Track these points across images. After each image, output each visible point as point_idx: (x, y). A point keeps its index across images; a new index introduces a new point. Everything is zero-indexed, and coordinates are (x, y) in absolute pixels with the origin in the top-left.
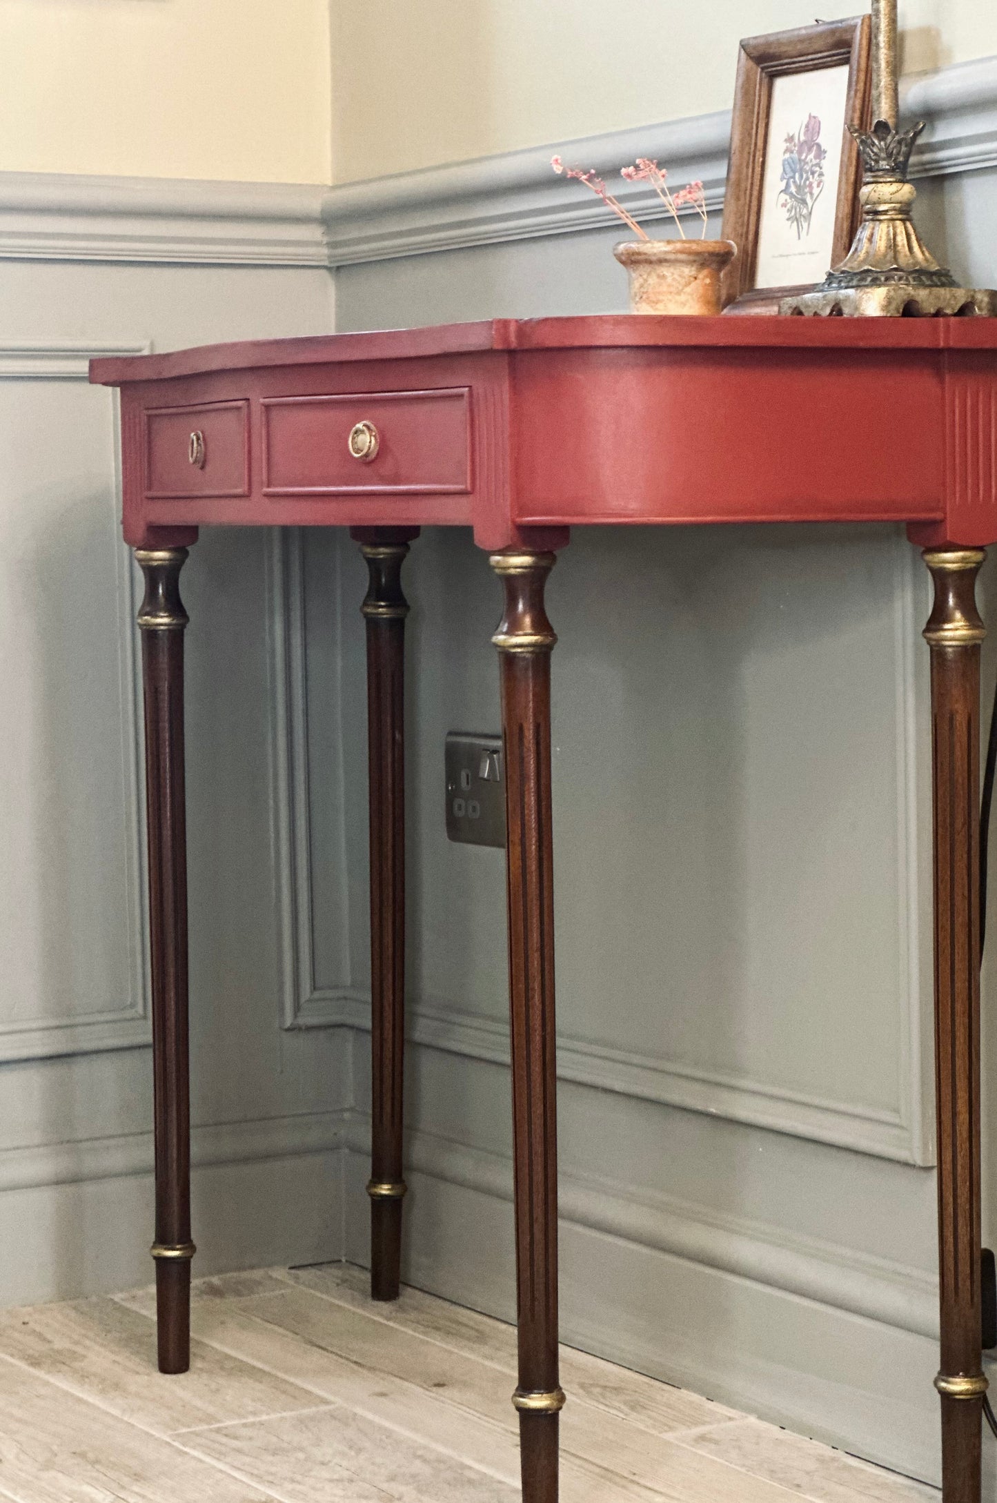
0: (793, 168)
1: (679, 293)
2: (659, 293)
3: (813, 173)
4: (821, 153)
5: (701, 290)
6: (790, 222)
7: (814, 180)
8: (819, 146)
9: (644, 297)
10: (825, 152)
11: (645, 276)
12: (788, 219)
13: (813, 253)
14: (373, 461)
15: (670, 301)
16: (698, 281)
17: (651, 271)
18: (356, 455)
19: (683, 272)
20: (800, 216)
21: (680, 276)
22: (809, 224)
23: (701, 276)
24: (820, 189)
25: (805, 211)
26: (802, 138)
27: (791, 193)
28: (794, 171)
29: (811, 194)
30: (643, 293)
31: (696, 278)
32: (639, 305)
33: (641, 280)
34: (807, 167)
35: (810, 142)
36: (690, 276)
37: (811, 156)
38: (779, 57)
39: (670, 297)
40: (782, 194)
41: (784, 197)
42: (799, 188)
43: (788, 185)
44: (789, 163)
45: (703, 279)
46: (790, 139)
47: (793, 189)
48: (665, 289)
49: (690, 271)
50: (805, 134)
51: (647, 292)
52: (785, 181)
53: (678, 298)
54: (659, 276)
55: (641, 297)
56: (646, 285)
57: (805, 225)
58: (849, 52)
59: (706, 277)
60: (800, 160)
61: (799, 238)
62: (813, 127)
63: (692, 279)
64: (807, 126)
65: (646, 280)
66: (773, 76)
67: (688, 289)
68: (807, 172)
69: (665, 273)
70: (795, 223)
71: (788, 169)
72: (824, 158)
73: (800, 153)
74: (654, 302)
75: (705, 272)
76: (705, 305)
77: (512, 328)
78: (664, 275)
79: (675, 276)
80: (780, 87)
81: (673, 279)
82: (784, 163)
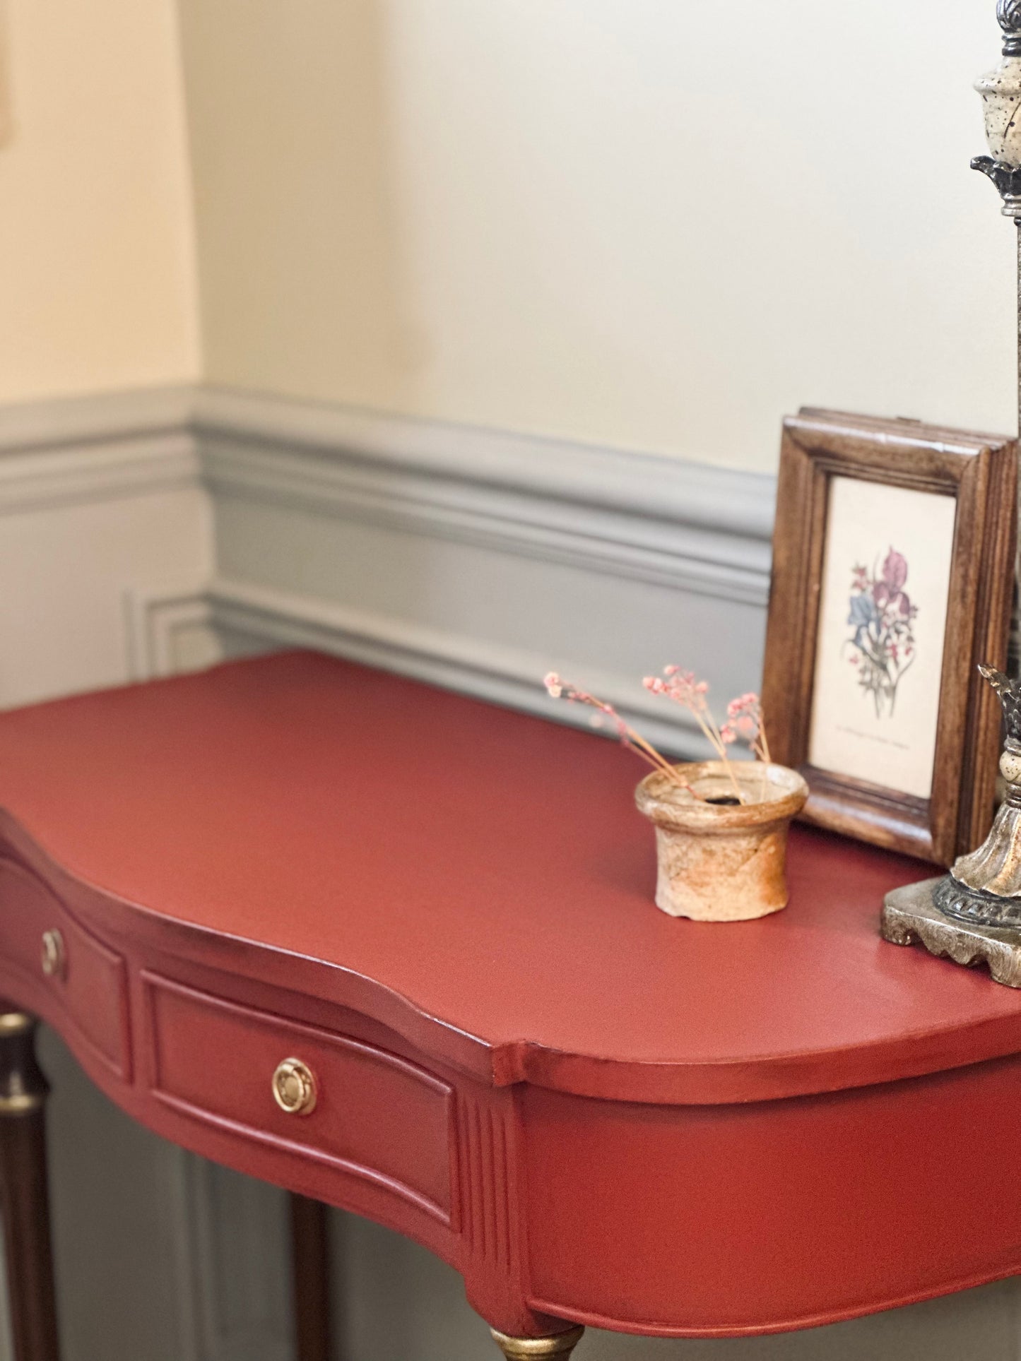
0: (866, 614)
1: (732, 873)
2: (706, 873)
4: (910, 610)
5: (763, 864)
6: (864, 688)
7: (900, 642)
8: (906, 599)
9: (684, 874)
10: (915, 609)
11: (684, 848)
12: (861, 684)
13: (901, 746)
14: (308, 1116)
15: (721, 884)
16: (759, 854)
18: (287, 1108)
19: (739, 846)
20: (879, 685)
21: (735, 851)
22: (894, 703)
23: (763, 846)
24: (910, 660)
25: (887, 682)
26: (880, 577)
27: (865, 649)
28: (868, 619)
29: (897, 663)
30: (682, 869)
31: (756, 851)
32: (674, 883)
33: (679, 852)
34: (889, 621)
35: (892, 587)
36: (750, 850)
37: (895, 607)
39: (721, 879)
40: (851, 644)
41: (852, 650)
42: (876, 646)
43: (858, 636)
44: (860, 604)
45: (766, 850)
46: (861, 572)
47: (866, 643)
48: (713, 867)
49: (749, 843)
50: (883, 573)
51: (687, 869)
52: (855, 628)
53: (731, 880)
54: (705, 851)
55: (678, 874)
56: (685, 860)
57: (888, 702)
58: (957, 487)
59: (770, 844)
60: (877, 608)
61: (879, 717)
62: (895, 568)
63: (751, 853)
64: (886, 562)
65: (685, 854)
66: (831, 473)
67: (746, 868)
68: (888, 628)
69: (713, 846)
70: (872, 693)
71: (858, 613)
72: (917, 618)
74: (696, 884)
75: (769, 839)
76: (768, 883)
77: (519, 1055)
78: (712, 850)
79: (728, 852)
80: (844, 490)
81: (726, 856)
82: (853, 601)
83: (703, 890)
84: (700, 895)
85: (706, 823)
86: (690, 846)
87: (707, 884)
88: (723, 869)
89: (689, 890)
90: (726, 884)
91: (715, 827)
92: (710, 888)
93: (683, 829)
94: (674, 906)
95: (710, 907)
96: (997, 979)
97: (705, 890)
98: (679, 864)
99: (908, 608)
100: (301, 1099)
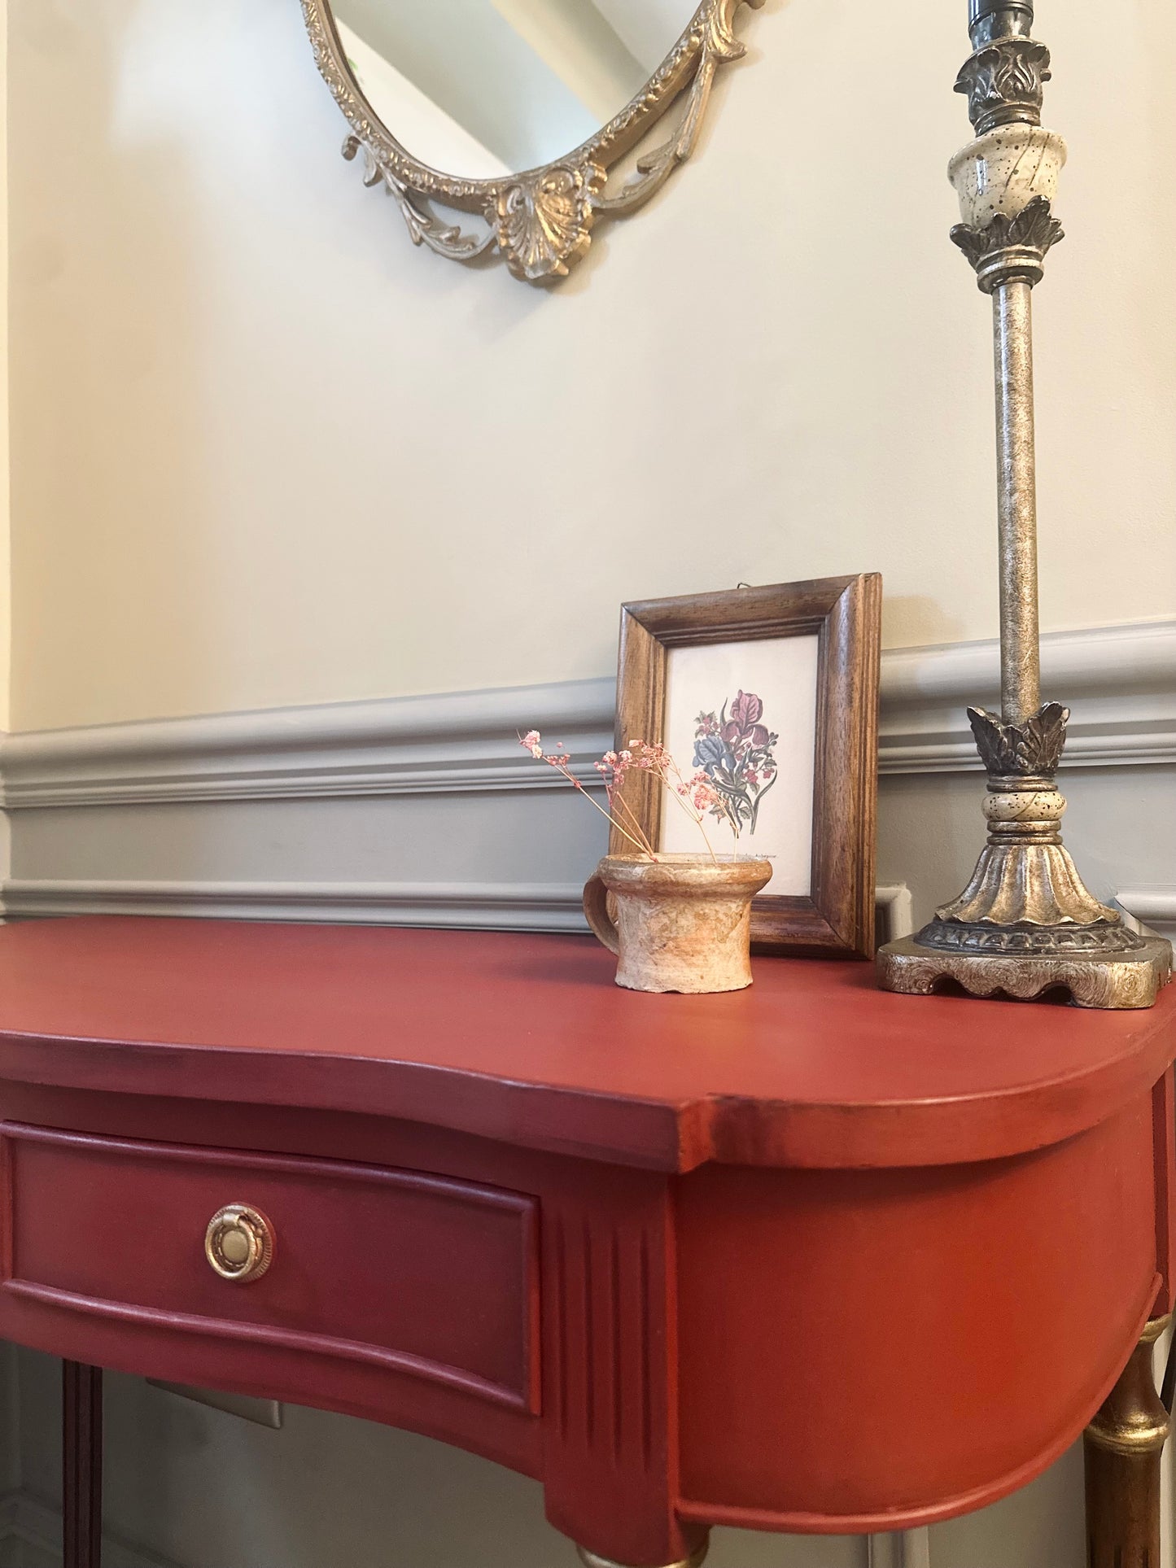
1: (723, 940)
3: (755, 761)
6: (717, 816)
9: (671, 944)
10: (775, 737)
12: (713, 813)
17: (684, 909)
19: (730, 908)
20: (736, 810)
21: (726, 915)
22: (753, 822)
24: (769, 780)
25: (745, 805)
26: (728, 718)
27: (717, 782)
28: (718, 757)
30: (669, 939)
33: (665, 920)
35: (745, 723)
37: (750, 740)
38: (691, 623)
42: (729, 777)
43: (708, 772)
44: (706, 747)
46: (708, 718)
47: (719, 777)
48: (705, 933)
50: (735, 713)
51: (676, 938)
52: (703, 767)
54: (697, 916)
58: (824, 620)
60: (728, 744)
62: (749, 705)
63: (737, 917)
64: (737, 705)
66: (671, 646)
67: (734, 934)
69: (707, 911)
70: (728, 818)
71: (707, 754)
72: (776, 743)
73: (727, 735)
78: (704, 914)
79: (721, 916)
80: (682, 659)
81: (718, 920)
82: (697, 746)
83: (694, 960)
84: (690, 965)
85: (710, 879)
86: (682, 912)
87: (699, 953)
88: (715, 935)
89: (677, 961)
90: (717, 951)
91: (720, 884)
92: (701, 957)
93: (681, 889)
94: (658, 982)
95: (702, 978)
96: (1085, 1004)
97: (696, 960)
98: (665, 934)
99: (766, 737)
100: (252, 1258)
